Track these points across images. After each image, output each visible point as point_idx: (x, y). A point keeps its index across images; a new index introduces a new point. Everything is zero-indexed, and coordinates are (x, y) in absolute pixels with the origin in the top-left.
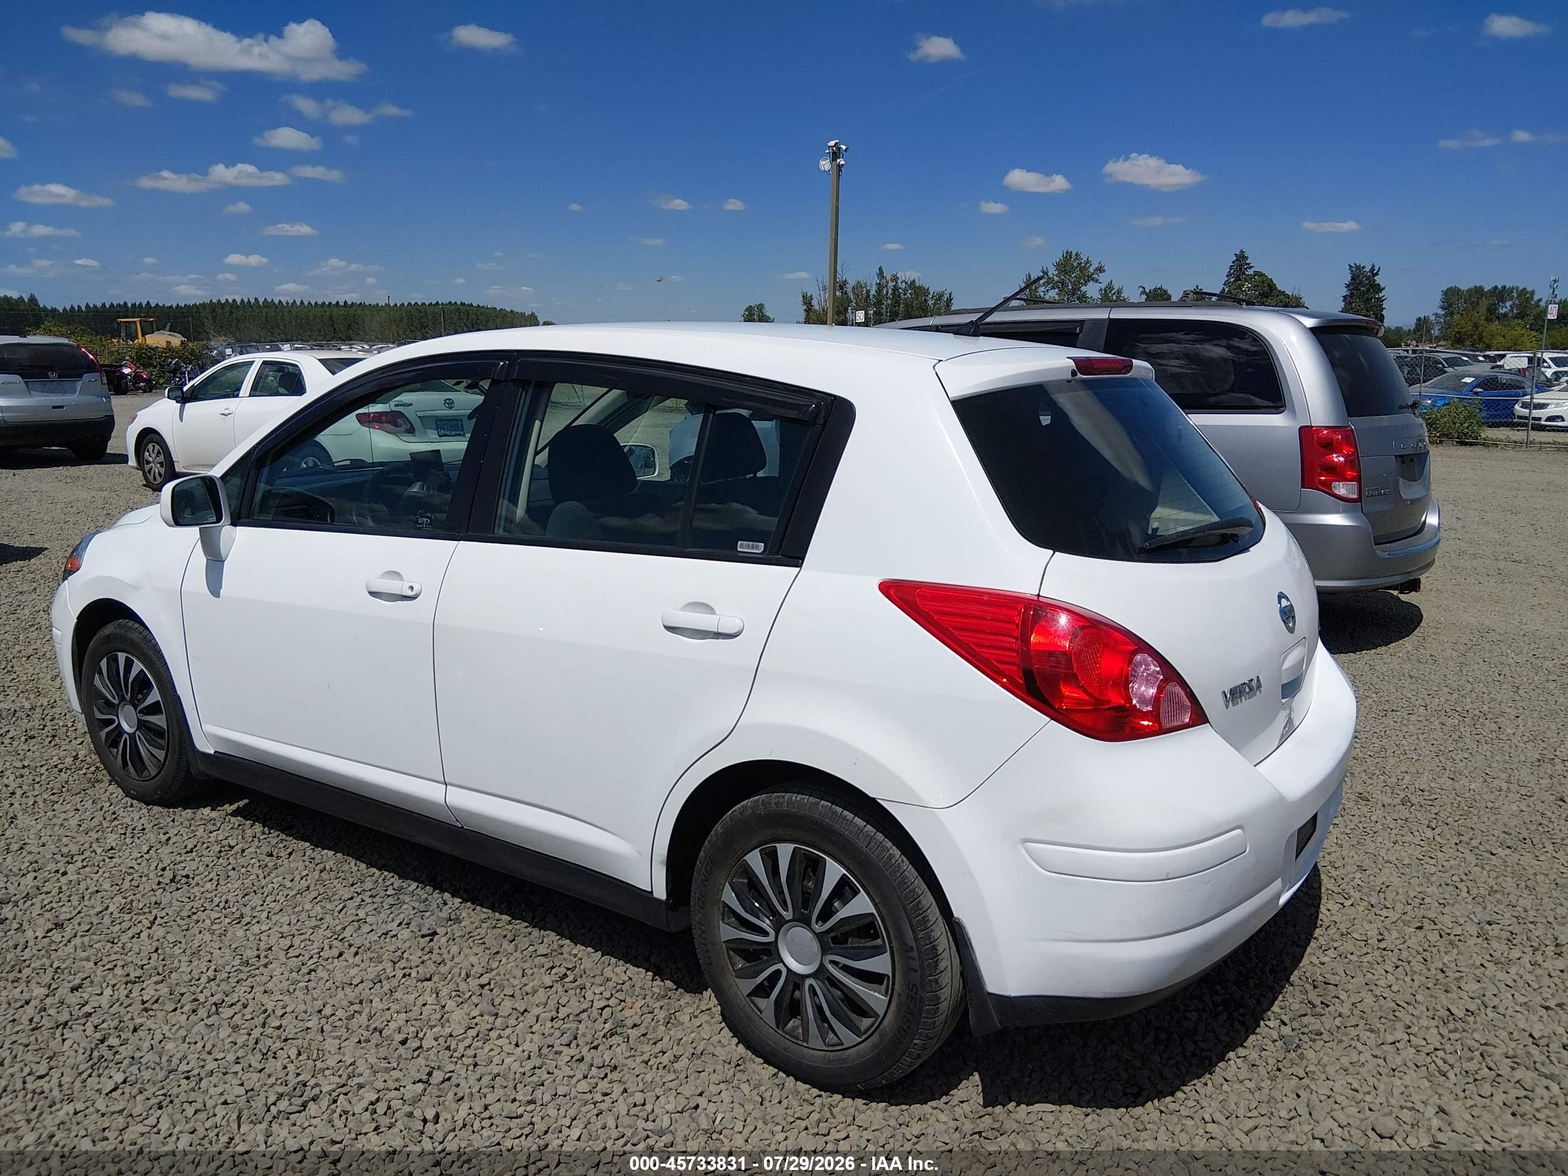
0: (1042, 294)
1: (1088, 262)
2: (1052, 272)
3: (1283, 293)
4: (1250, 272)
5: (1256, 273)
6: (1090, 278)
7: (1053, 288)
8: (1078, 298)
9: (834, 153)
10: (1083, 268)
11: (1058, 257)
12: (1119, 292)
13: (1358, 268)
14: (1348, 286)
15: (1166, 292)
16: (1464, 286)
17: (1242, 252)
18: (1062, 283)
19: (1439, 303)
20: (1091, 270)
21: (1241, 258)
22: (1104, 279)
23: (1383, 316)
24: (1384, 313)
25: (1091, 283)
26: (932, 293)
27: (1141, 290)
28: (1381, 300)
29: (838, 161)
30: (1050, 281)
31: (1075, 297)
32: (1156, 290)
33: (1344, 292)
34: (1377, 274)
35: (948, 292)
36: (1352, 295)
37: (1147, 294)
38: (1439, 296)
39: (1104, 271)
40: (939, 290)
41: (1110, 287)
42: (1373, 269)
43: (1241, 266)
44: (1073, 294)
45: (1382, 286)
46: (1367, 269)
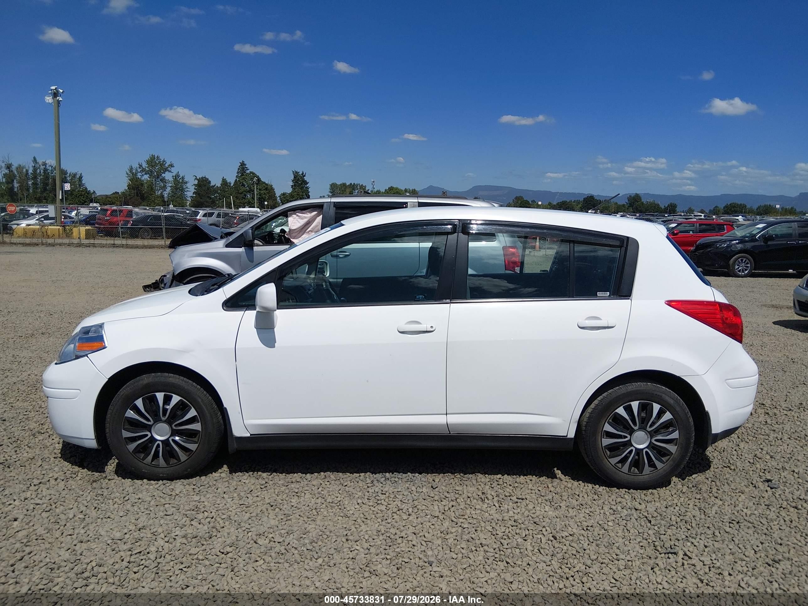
0: (140, 177)
1: (164, 161)
2: (145, 165)
3: (264, 183)
4: (248, 172)
5: (251, 173)
6: (166, 170)
7: (146, 174)
8: (161, 180)
9: (54, 93)
10: (162, 164)
11: (147, 157)
12: (183, 178)
13: (296, 172)
14: (293, 181)
15: (208, 179)
16: (339, 183)
17: (243, 162)
18: (151, 172)
19: (329, 190)
20: (167, 165)
21: (243, 164)
22: (174, 171)
23: (309, 196)
24: (310, 194)
25: (167, 173)
26: (69, 173)
27: (195, 177)
28: (308, 188)
29: (58, 98)
30: (144, 170)
31: (159, 180)
32: (202, 178)
33: (291, 183)
34: (305, 176)
35: (79, 173)
36: (295, 185)
37: (198, 180)
38: (329, 187)
39: (174, 166)
40: (74, 171)
41: (177, 176)
42: (303, 174)
43: (243, 168)
44: (158, 178)
45: (308, 181)
46: (301, 173)
